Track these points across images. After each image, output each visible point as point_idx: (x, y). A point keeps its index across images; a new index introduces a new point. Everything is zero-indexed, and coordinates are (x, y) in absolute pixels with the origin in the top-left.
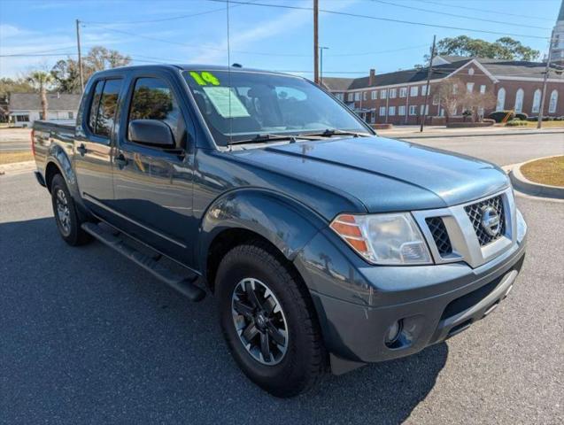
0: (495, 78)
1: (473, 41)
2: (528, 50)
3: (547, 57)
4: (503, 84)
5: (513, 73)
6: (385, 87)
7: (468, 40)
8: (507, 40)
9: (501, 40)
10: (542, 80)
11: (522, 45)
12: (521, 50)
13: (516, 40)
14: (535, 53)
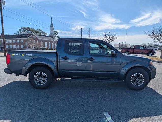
0: (40, 39)
1: (31, 29)
2: (44, 33)
3: (50, 35)
4: (42, 40)
5: (43, 38)
6: (8, 39)
7: (29, 28)
8: (39, 30)
9: (38, 29)
10: (53, 40)
11: (43, 31)
12: (43, 32)
13: (41, 30)
14: (46, 34)
